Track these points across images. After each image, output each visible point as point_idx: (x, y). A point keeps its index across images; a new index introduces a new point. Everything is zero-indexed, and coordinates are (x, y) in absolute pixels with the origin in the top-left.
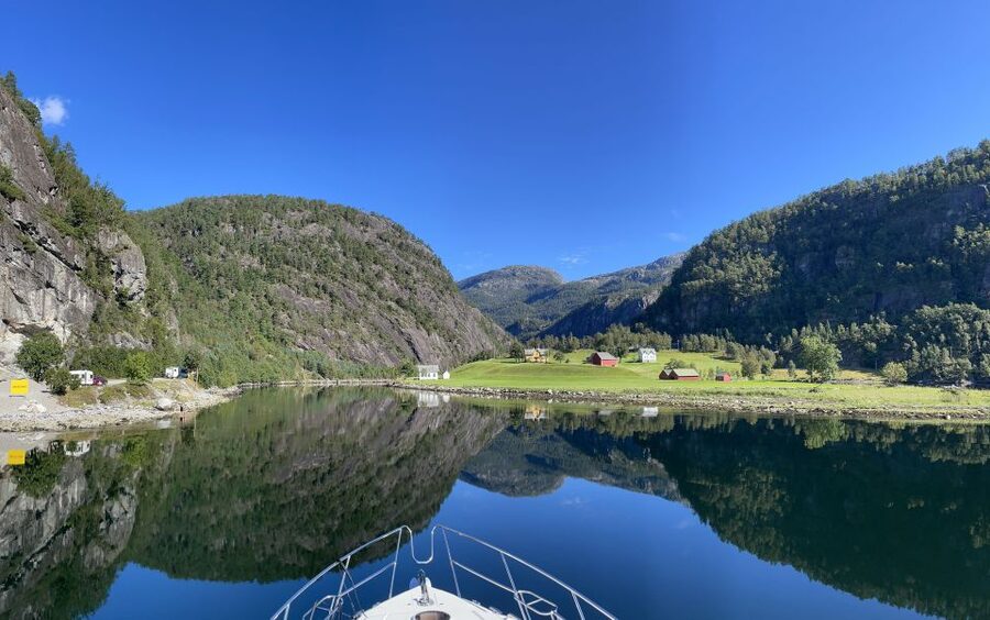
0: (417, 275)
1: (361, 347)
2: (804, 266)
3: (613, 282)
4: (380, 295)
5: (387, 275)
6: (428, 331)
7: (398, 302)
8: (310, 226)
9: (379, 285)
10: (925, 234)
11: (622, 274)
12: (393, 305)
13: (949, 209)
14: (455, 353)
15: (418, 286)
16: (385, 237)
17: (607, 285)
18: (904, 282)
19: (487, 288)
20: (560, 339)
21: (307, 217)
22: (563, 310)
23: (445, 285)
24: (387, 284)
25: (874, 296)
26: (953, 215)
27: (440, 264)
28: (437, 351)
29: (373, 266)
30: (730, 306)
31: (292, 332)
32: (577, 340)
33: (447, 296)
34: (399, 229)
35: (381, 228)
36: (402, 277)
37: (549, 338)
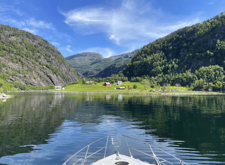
0: (53, 57)
1: (34, 80)
2: (170, 55)
3: (119, 58)
4: (40, 64)
5: (42, 57)
6: (57, 76)
7: (46, 66)
8: (13, 37)
9: (40, 60)
10: (208, 43)
11: (123, 55)
12: (45, 67)
13: (216, 34)
14: (66, 82)
15: (53, 61)
16: (41, 44)
17: (117, 59)
18: (199, 59)
19: (77, 60)
20: (97, 79)
21: (11, 33)
22: (102, 67)
23: (62, 61)
24: (42, 60)
25: (189, 64)
26: (218, 36)
27: (60, 54)
28: (60, 81)
29: (37, 53)
30: (147, 68)
31: (8, 75)
32: (101, 79)
33: (63, 64)
34: (46, 42)
35: (40, 41)
36: (48, 58)
37: (94, 78)
